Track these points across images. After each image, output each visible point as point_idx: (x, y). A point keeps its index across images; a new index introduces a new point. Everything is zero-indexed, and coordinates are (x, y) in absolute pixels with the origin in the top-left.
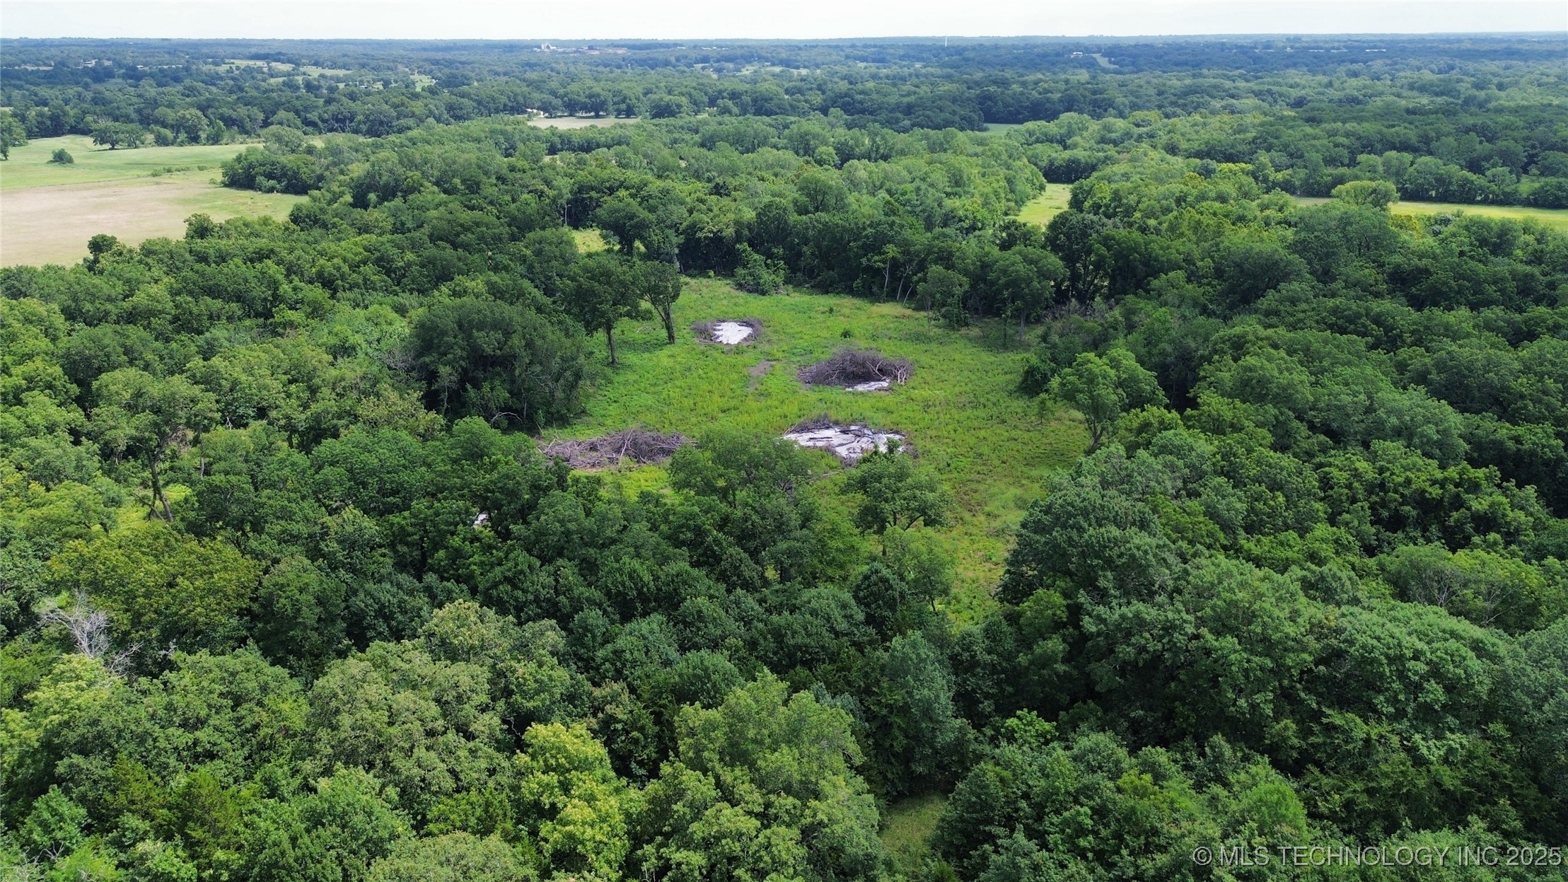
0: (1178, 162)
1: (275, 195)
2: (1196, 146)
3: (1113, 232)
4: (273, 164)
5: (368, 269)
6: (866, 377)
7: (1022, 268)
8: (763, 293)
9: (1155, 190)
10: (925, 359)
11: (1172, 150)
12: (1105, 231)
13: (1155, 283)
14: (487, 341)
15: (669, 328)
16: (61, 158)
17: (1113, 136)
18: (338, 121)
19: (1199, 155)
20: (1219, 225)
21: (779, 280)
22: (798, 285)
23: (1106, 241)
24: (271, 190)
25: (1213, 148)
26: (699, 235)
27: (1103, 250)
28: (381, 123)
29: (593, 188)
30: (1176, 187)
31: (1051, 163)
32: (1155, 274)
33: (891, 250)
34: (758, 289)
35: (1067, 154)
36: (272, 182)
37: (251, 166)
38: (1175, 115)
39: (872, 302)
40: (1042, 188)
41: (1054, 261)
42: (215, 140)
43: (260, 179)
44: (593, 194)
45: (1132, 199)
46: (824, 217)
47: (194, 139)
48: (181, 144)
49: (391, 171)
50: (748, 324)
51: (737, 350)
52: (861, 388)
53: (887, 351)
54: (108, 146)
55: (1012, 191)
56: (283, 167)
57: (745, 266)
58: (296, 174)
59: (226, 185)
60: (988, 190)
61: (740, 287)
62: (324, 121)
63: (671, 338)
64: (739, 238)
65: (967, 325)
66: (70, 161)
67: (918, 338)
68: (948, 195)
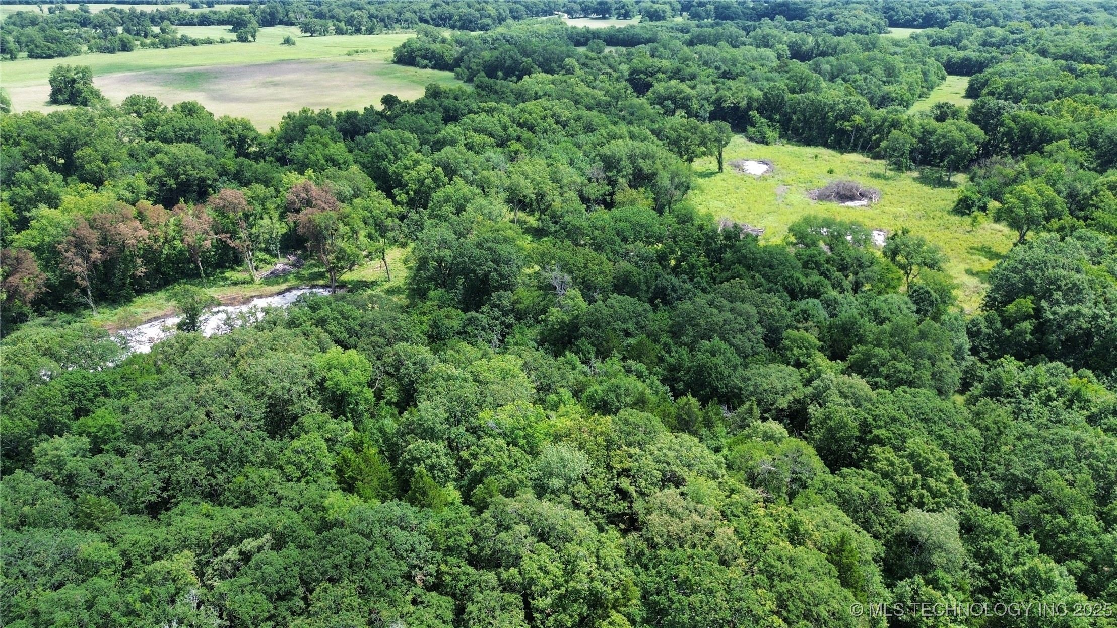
0: (1048, 63)
1: (429, 70)
2: (1062, 50)
3: (1018, 113)
4: (427, 50)
5: (551, 121)
6: (852, 198)
7: (956, 135)
8: (767, 144)
9: (1038, 84)
10: (887, 189)
11: (1044, 53)
12: (1013, 112)
13: (1048, 148)
14: (645, 166)
15: (720, 163)
16: (287, 41)
17: (993, 40)
18: (442, 19)
19: (1064, 57)
20: (1091, 111)
21: (777, 136)
22: (789, 140)
23: (1014, 119)
24: (425, 67)
25: (1076, 52)
26: (724, 105)
27: (1012, 125)
28: (471, 22)
29: (642, 72)
30: (1055, 83)
31: (949, 60)
32: (1049, 142)
33: (857, 119)
34: (764, 141)
35: (961, 54)
36: (426, 62)
37: (412, 51)
38: (1041, 25)
39: (842, 153)
40: (943, 78)
41: (977, 131)
42: (370, 31)
43: (418, 59)
44: (642, 76)
45: (1021, 89)
46: (811, 95)
47: (358, 31)
48: (351, 34)
49: (511, 57)
50: (764, 163)
51: (763, 178)
52: (850, 204)
53: (863, 183)
54: (309, 34)
55: (926, 81)
56: (433, 52)
57: (753, 126)
58: (442, 57)
59: (395, 63)
60: (910, 80)
61: (751, 139)
62: (433, 19)
63: (721, 168)
64: (749, 107)
65: (910, 169)
66: (294, 44)
67: (877, 176)
68: (884, 82)
